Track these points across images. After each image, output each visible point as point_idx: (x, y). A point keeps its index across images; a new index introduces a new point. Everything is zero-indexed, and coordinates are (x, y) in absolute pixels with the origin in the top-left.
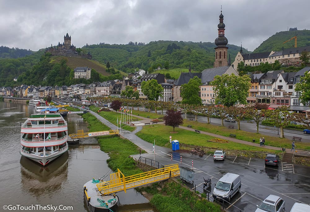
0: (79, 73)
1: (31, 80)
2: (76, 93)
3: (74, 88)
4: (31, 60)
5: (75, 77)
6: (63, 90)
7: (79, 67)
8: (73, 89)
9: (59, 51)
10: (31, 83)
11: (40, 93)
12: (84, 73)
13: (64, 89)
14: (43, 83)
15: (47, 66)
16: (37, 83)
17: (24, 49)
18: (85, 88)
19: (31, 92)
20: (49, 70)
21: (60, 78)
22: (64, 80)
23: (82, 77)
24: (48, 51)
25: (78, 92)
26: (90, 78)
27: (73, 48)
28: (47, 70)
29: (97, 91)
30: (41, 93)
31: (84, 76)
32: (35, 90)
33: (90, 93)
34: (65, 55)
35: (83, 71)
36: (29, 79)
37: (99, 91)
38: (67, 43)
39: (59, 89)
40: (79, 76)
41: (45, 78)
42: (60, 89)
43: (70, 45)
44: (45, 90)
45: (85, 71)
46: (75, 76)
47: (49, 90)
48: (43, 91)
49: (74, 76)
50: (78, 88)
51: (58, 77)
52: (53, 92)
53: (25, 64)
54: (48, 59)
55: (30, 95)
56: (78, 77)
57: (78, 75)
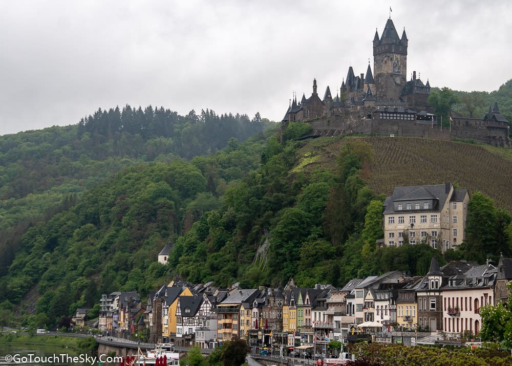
0: (407, 217)
1: (210, 257)
2: (360, 321)
3: (353, 297)
4: (249, 162)
5: (387, 241)
6: (314, 308)
7: (407, 190)
8: (348, 301)
9: (347, 114)
10: (209, 270)
11: (222, 322)
12: (429, 215)
13: (318, 303)
14: (251, 270)
15: (279, 188)
16: (229, 270)
17: (234, 115)
18: (397, 293)
19: (191, 315)
20: (286, 206)
21: (323, 245)
22: (340, 254)
23: (417, 239)
24: (299, 116)
25: (370, 317)
26: (460, 241)
27: (416, 91)
28: (277, 206)
29: (446, 314)
30: (228, 321)
31: (430, 232)
32: (206, 308)
33: (415, 321)
34: (368, 131)
35: (426, 207)
36: (203, 254)
37: (454, 312)
38: (388, 69)
39: (296, 301)
40: (404, 235)
41: (261, 250)
42: (300, 302)
43: (404, 78)
44: (242, 308)
45: (436, 207)
46: (387, 234)
47: (260, 306)
48: (232, 311)
49: (382, 237)
50: (370, 297)
51: (315, 239)
52: (274, 315)
53: (222, 181)
54: (291, 153)
55: (186, 329)
56: (397, 241)
57: (401, 227)
